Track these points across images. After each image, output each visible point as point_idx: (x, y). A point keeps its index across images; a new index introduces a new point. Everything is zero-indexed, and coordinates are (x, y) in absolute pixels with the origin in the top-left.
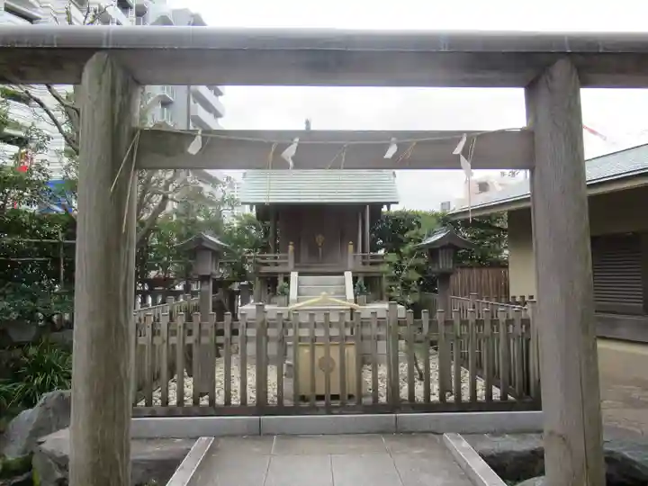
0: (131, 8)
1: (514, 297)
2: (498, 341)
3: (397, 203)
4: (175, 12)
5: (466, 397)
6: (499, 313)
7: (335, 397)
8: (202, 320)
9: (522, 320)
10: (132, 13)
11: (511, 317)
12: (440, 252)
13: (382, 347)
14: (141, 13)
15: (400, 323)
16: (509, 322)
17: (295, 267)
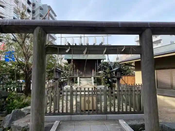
0: (31, 4)
1: (137, 84)
2: (133, 96)
3: (105, 59)
4: (43, 5)
5: (124, 110)
6: (133, 88)
7: (91, 110)
8: (56, 90)
9: (139, 90)
10: (31, 5)
11: (136, 90)
12: (117, 72)
13: (103, 97)
14: (34, 5)
15: (107, 91)
16: (135, 91)
17: (79, 76)
